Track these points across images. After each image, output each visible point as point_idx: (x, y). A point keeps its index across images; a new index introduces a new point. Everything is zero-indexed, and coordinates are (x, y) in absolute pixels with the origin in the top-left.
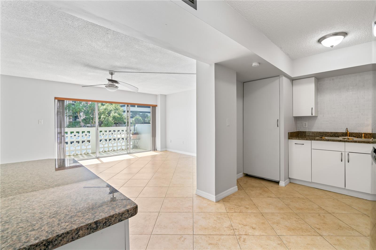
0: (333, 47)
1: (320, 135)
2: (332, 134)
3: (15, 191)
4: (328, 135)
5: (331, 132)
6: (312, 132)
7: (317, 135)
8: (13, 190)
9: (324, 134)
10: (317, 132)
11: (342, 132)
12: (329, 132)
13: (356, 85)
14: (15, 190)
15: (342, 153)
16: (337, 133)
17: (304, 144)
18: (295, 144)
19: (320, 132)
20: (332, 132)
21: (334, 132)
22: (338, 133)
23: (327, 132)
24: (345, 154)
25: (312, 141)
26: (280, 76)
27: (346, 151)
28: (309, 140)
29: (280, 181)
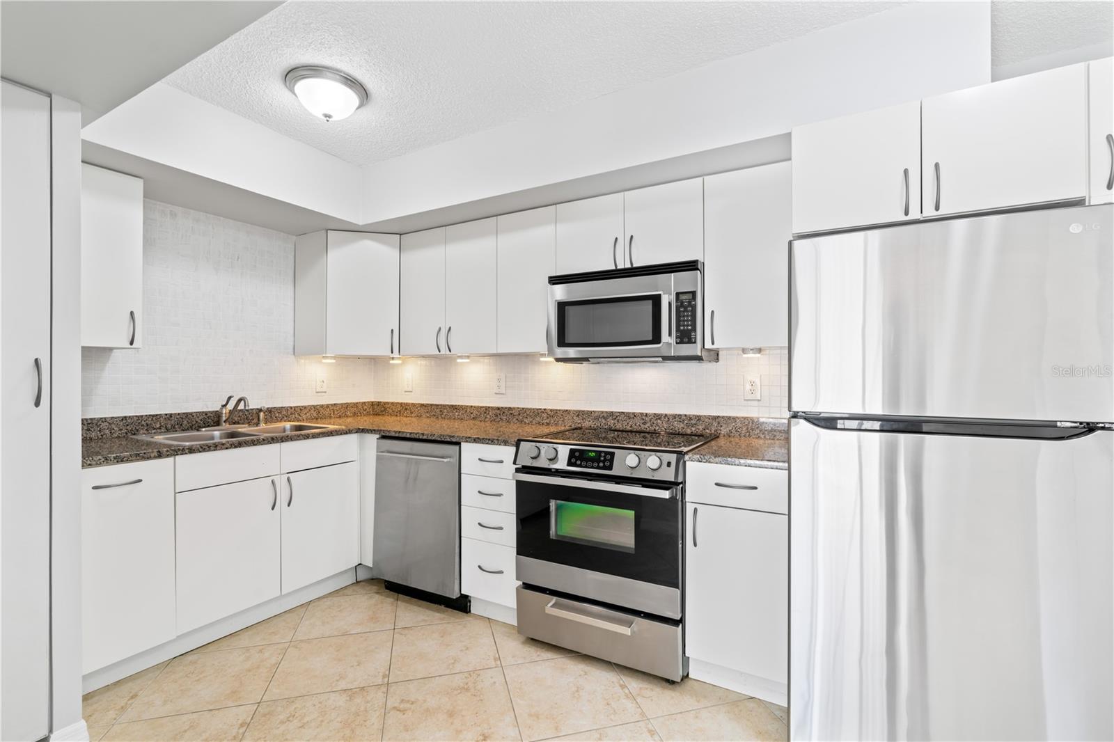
0: (330, 120)
2: (173, 422)
4: (158, 426)
5: (166, 415)
9: (143, 422)
11: (203, 412)
12: (161, 416)
15: (273, 482)
16: (187, 414)
17: (142, 482)
18: (95, 487)
19: (125, 417)
20: (171, 415)
21: (179, 414)
22: (191, 414)
23: (153, 416)
24: (281, 483)
25: (177, 457)
26: (53, 96)
27: (282, 472)
28: (168, 456)
29: (51, 731)
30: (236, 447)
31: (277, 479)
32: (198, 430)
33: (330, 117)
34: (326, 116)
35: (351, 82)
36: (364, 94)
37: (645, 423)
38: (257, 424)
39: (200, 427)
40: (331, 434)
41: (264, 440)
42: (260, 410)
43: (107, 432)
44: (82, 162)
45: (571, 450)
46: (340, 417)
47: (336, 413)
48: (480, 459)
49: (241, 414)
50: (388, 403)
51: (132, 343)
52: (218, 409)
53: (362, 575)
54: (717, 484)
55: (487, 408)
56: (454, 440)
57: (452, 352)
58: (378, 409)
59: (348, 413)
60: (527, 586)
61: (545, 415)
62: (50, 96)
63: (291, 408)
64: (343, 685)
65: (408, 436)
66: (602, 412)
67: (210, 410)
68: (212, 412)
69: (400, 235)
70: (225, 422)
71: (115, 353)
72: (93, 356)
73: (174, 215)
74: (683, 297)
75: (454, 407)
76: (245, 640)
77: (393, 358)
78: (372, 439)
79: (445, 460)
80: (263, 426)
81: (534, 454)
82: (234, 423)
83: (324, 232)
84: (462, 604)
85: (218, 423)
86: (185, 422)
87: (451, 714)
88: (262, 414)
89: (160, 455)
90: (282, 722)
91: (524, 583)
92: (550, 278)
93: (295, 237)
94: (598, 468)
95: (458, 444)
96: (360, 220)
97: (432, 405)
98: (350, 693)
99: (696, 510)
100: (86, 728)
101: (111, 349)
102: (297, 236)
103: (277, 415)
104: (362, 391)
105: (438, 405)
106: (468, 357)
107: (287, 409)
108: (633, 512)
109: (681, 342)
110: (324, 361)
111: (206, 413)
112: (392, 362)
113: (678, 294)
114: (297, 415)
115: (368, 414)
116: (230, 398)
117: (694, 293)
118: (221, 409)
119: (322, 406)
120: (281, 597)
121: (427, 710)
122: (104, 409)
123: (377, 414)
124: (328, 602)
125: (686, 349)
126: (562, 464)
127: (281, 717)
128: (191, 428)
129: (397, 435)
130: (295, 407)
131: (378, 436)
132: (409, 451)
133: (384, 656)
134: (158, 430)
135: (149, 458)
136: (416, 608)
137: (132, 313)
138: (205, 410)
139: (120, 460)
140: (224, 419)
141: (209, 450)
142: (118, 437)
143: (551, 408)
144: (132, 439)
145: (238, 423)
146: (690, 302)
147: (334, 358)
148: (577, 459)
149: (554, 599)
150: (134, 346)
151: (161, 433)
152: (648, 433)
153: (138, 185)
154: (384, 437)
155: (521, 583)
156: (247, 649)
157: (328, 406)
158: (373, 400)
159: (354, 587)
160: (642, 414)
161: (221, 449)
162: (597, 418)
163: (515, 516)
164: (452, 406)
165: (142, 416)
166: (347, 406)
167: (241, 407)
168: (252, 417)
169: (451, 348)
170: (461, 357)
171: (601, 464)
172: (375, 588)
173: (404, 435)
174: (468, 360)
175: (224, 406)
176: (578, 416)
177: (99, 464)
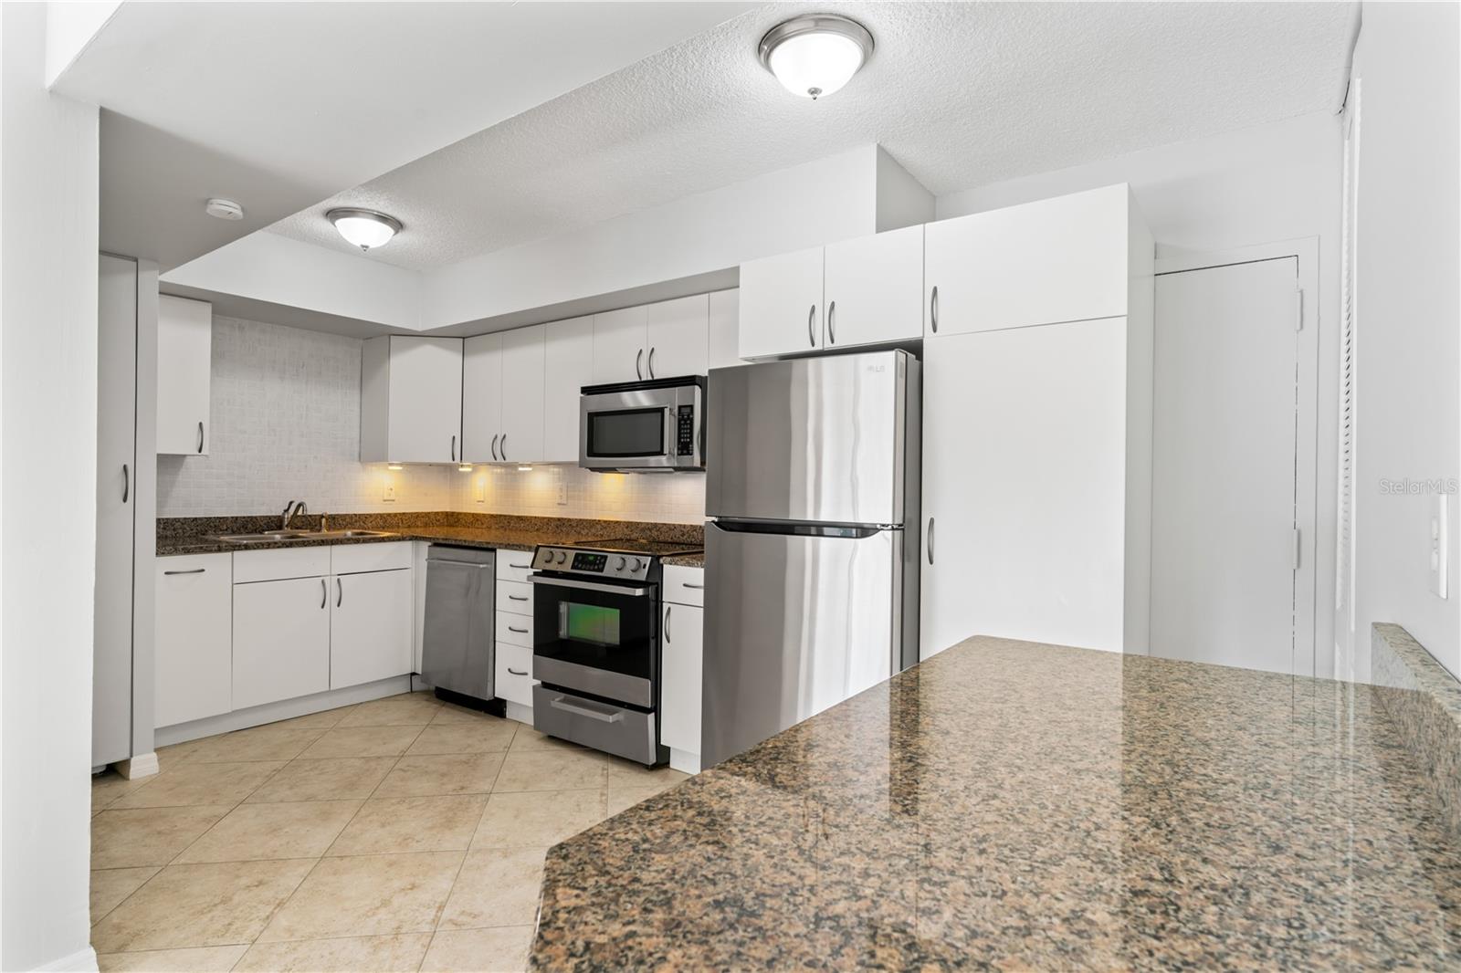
0: (368, 249)
1: (194, 531)
2: (238, 525)
3: (1105, 726)
4: (225, 528)
5: (232, 518)
6: (163, 519)
7: (184, 533)
8: (1108, 735)
9: (212, 524)
10: (185, 519)
11: (267, 516)
12: (227, 518)
13: (303, 366)
14: (1104, 729)
15: (323, 582)
16: (251, 518)
17: (203, 570)
18: (167, 573)
19: (196, 519)
20: (237, 518)
21: (244, 517)
22: (256, 517)
23: (221, 518)
24: (331, 584)
25: (235, 552)
26: (139, 261)
27: (333, 573)
28: (227, 550)
29: (131, 756)
30: (287, 547)
31: (327, 580)
32: (261, 533)
33: (367, 247)
34: (363, 246)
35: (383, 218)
36: (398, 226)
37: (683, 535)
38: (319, 531)
39: (264, 530)
40: (383, 540)
41: (314, 541)
42: (322, 516)
43: (180, 531)
44: (160, 293)
45: (576, 554)
46: (409, 527)
47: (405, 522)
48: (511, 566)
49: (304, 519)
50: (460, 514)
51: (200, 451)
52: (281, 514)
53: (418, 685)
54: (685, 585)
55: (549, 519)
56: (490, 546)
57: (507, 460)
58: (452, 519)
59: (419, 523)
60: (546, 685)
61: (599, 527)
62: (136, 260)
63: (355, 515)
64: (364, 754)
65: (453, 543)
66: (648, 524)
67: (274, 514)
68: (275, 517)
69: (464, 338)
70: (287, 526)
71: (188, 460)
72: (169, 463)
73: (241, 328)
74: (683, 410)
75: (520, 518)
76: (292, 725)
77: (462, 466)
78: (424, 547)
79: (481, 566)
80: (324, 531)
81: (548, 558)
82: (297, 528)
83: (387, 337)
84: (496, 708)
85: (280, 527)
86: (250, 525)
87: (443, 775)
88: (324, 520)
89: (220, 550)
90: (306, 771)
91: (542, 683)
92: (582, 388)
93: (361, 341)
94: (594, 570)
95: (494, 550)
96: (419, 327)
97: (501, 516)
98: (367, 759)
99: (669, 609)
100: (156, 759)
101: (184, 456)
102: (364, 339)
103: (341, 522)
104: (433, 500)
105: (505, 516)
106: (529, 465)
107: (351, 516)
108: (618, 611)
109: (682, 454)
110: (391, 468)
111: (270, 517)
112: (461, 469)
113: (680, 407)
114: (362, 524)
115: (442, 525)
116: (291, 503)
117: (691, 407)
118: (284, 514)
119: (389, 515)
120: (329, 692)
121: (426, 772)
122: (176, 511)
123: (451, 526)
124: (377, 704)
125: (685, 461)
126: (567, 568)
127: (307, 768)
128: (255, 531)
129: (444, 542)
130: (360, 515)
131: (430, 544)
132: (454, 558)
133: (408, 740)
134: (225, 532)
135: (211, 551)
136: (456, 712)
137: (201, 424)
138: (269, 514)
139: (187, 551)
140: (286, 523)
141: (263, 548)
142: (189, 537)
143: (605, 519)
144: (201, 539)
145: (301, 528)
146: (688, 416)
147: (401, 465)
148: (580, 562)
149: (563, 695)
150: (202, 453)
151: (227, 535)
152: (686, 544)
153: (207, 308)
154: (436, 545)
155: (539, 682)
156: (293, 730)
157: (395, 515)
158: (448, 510)
159: (408, 696)
160: (680, 525)
161: (274, 548)
162: (643, 530)
163: (532, 619)
164: (518, 517)
165: (210, 518)
166: (418, 515)
167: (300, 513)
168: (313, 522)
169: (505, 455)
170: (522, 465)
171: (596, 567)
172: (426, 697)
173: (450, 542)
174: (530, 469)
175: (286, 511)
176: (627, 527)
177: (170, 553)
